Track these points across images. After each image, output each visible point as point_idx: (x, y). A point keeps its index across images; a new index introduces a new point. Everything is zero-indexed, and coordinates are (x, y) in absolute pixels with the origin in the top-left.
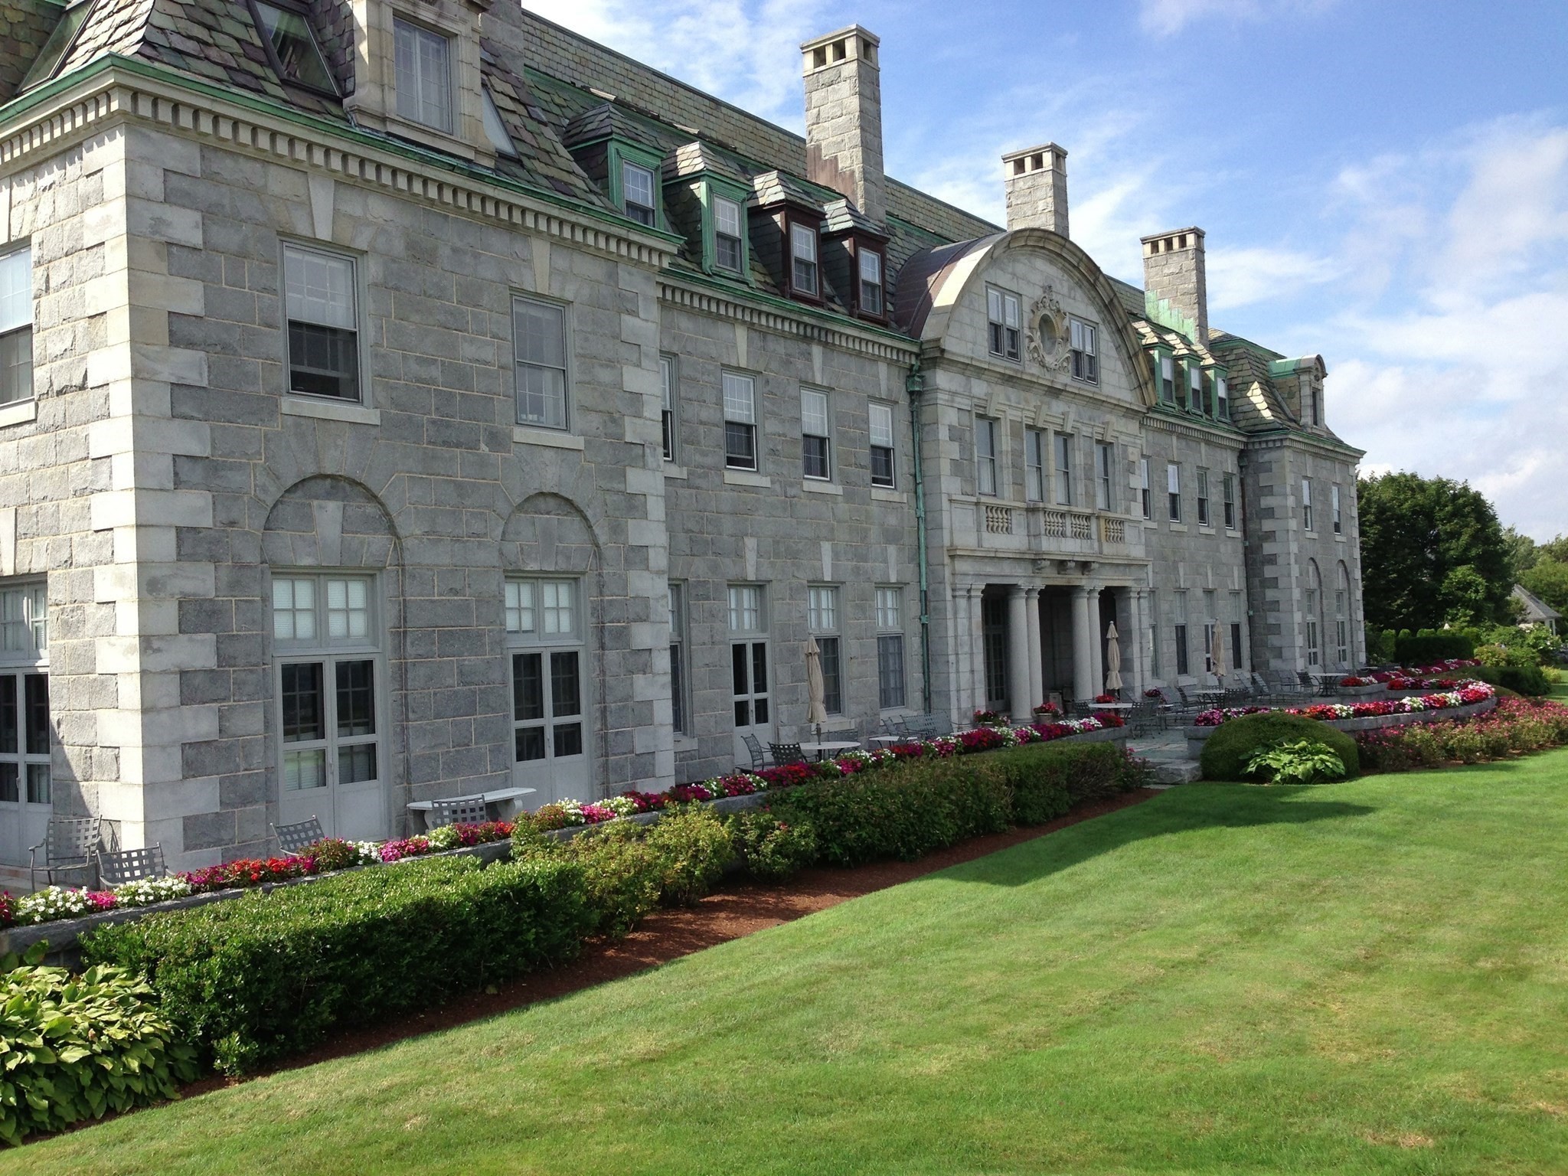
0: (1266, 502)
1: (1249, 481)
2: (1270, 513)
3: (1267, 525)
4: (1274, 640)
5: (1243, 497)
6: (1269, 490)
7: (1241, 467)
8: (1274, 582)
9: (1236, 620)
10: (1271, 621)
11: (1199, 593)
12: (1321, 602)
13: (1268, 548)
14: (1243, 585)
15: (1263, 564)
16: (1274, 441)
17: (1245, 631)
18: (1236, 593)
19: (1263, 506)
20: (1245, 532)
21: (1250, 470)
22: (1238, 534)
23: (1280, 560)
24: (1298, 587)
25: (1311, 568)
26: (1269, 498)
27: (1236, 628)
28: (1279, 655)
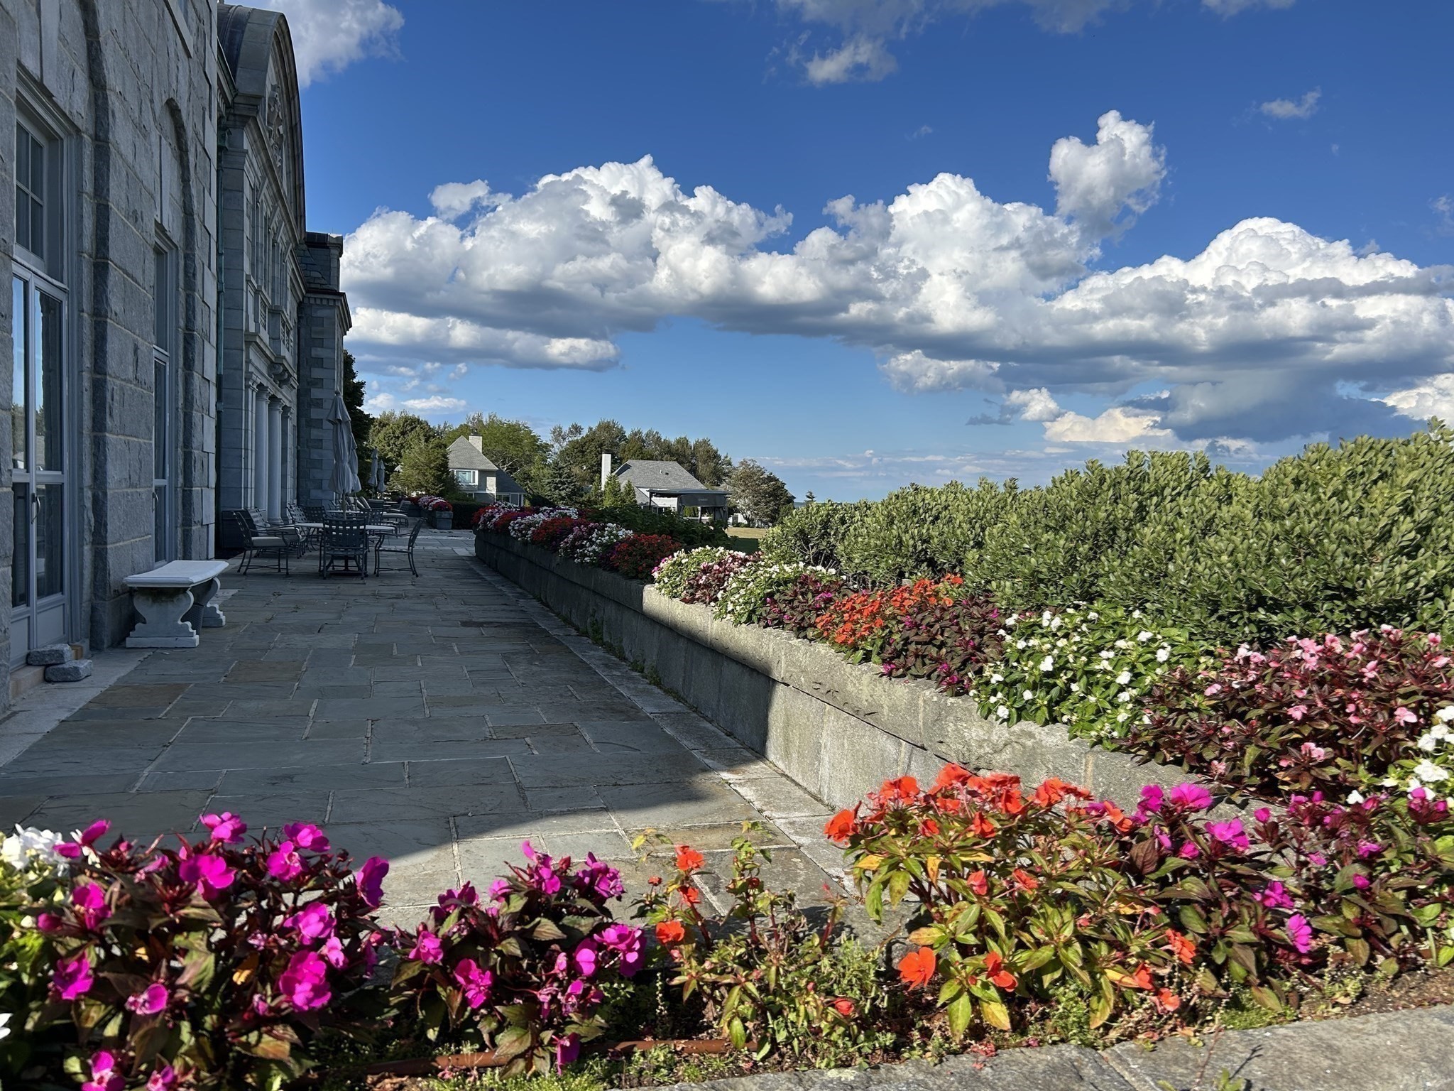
0: (317, 352)
1: (303, 331)
2: (319, 362)
4: (316, 473)
6: (320, 343)
8: (319, 423)
16: (328, 300)
19: (313, 355)
21: (304, 322)
23: (326, 405)
26: (319, 349)
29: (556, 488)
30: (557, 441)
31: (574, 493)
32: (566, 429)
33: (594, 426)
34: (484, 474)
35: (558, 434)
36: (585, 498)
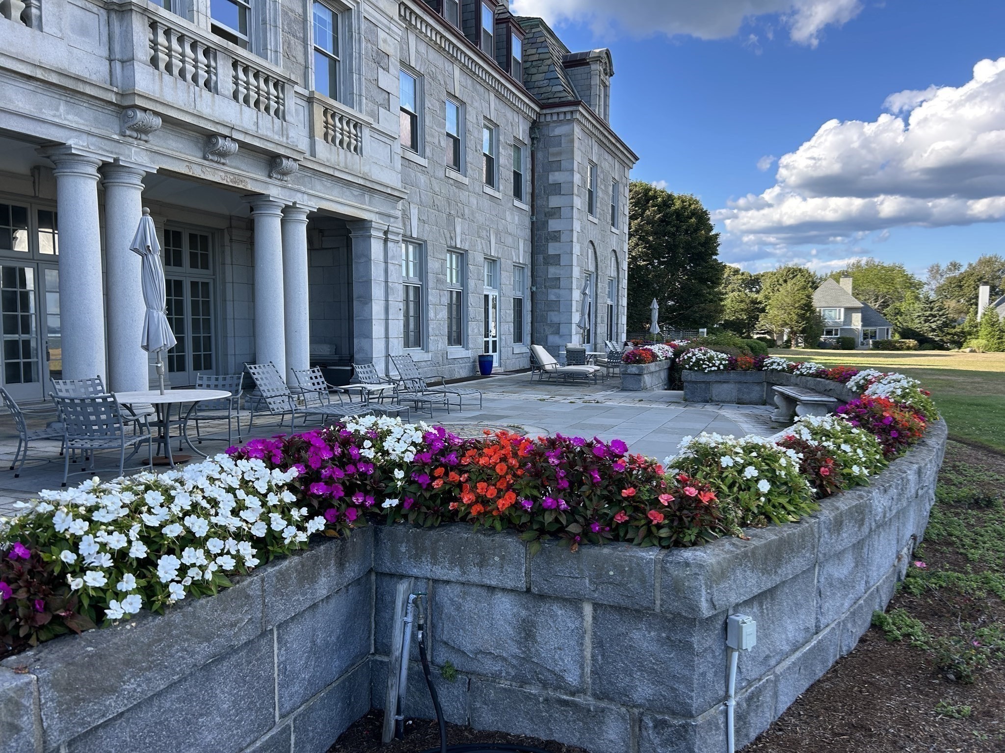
0: (555, 177)
1: (539, 155)
2: (557, 189)
3: (554, 202)
4: (554, 317)
5: (533, 170)
6: (557, 166)
7: (532, 139)
8: (556, 260)
9: (519, 295)
10: (552, 297)
11: (480, 258)
12: (597, 285)
13: (554, 225)
14: (528, 261)
15: (547, 240)
16: (565, 113)
17: (527, 306)
18: (519, 267)
19: (551, 182)
20: (532, 207)
21: (541, 145)
22: (526, 207)
23: (564, 238)
24: (578, 265)
25: (591, 251)
26: (557, 173)
27: (518, 303)
28: (557, 332)
29: (926, 321)
30: (934, 278)
31: (945, 325)
32: (944, 267)
33: (974, 262)
34: (849, 310)
35: (935, 271)
36: (958, 330)
